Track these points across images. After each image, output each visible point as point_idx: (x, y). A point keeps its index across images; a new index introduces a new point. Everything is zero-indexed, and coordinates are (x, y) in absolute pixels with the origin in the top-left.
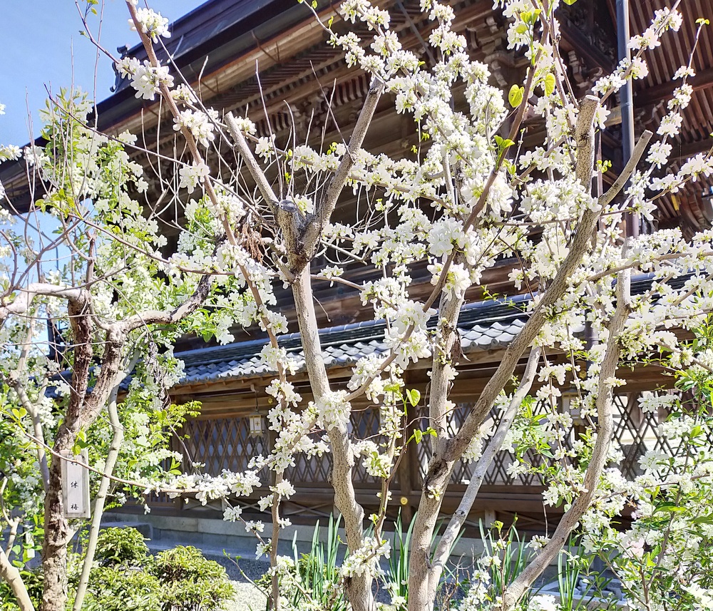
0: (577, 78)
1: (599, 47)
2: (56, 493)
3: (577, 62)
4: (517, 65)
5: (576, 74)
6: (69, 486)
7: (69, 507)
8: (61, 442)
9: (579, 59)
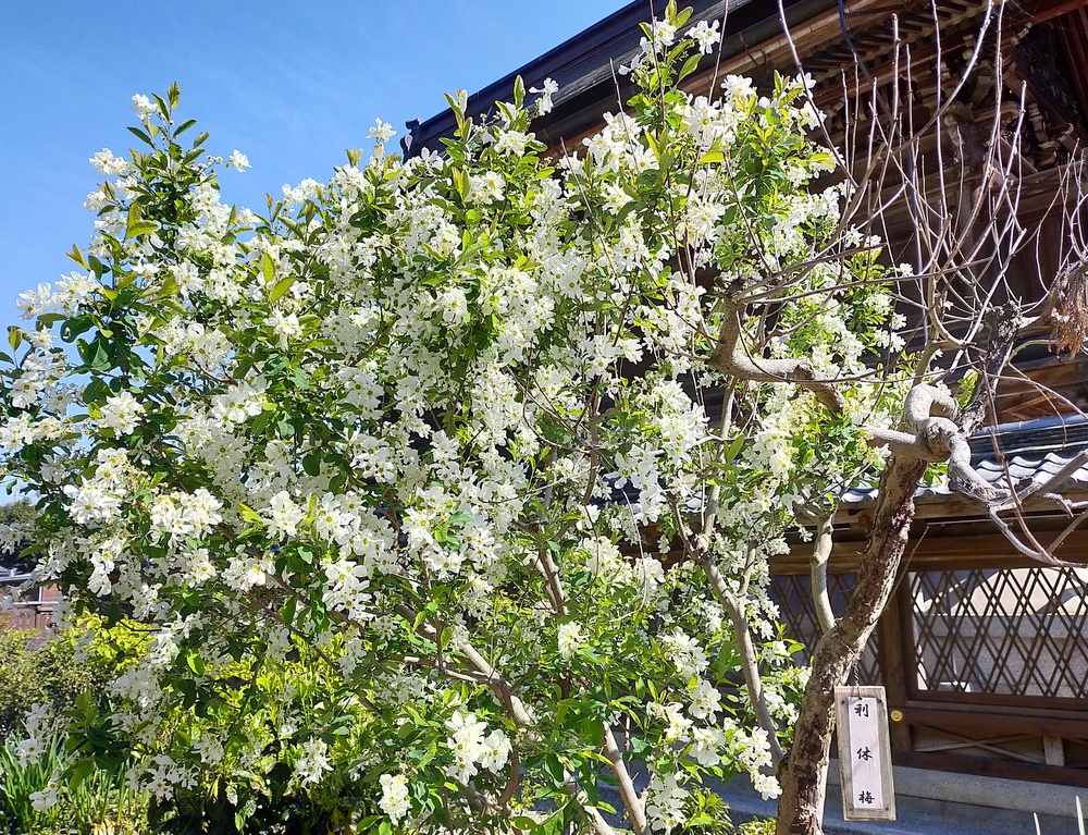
0: (1039, 137)
1: (1061, 99)
2: (813, 765)
3: (1040, 117)
4: (977, 120)
5: (1038, 131)
6: (855, 756)
7: (856, 797)
8: (834, 670)
9: (1042, 113)
